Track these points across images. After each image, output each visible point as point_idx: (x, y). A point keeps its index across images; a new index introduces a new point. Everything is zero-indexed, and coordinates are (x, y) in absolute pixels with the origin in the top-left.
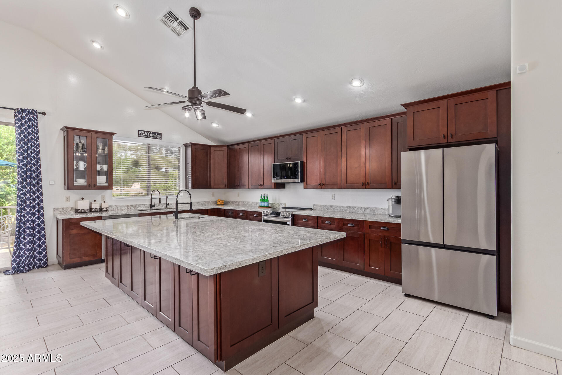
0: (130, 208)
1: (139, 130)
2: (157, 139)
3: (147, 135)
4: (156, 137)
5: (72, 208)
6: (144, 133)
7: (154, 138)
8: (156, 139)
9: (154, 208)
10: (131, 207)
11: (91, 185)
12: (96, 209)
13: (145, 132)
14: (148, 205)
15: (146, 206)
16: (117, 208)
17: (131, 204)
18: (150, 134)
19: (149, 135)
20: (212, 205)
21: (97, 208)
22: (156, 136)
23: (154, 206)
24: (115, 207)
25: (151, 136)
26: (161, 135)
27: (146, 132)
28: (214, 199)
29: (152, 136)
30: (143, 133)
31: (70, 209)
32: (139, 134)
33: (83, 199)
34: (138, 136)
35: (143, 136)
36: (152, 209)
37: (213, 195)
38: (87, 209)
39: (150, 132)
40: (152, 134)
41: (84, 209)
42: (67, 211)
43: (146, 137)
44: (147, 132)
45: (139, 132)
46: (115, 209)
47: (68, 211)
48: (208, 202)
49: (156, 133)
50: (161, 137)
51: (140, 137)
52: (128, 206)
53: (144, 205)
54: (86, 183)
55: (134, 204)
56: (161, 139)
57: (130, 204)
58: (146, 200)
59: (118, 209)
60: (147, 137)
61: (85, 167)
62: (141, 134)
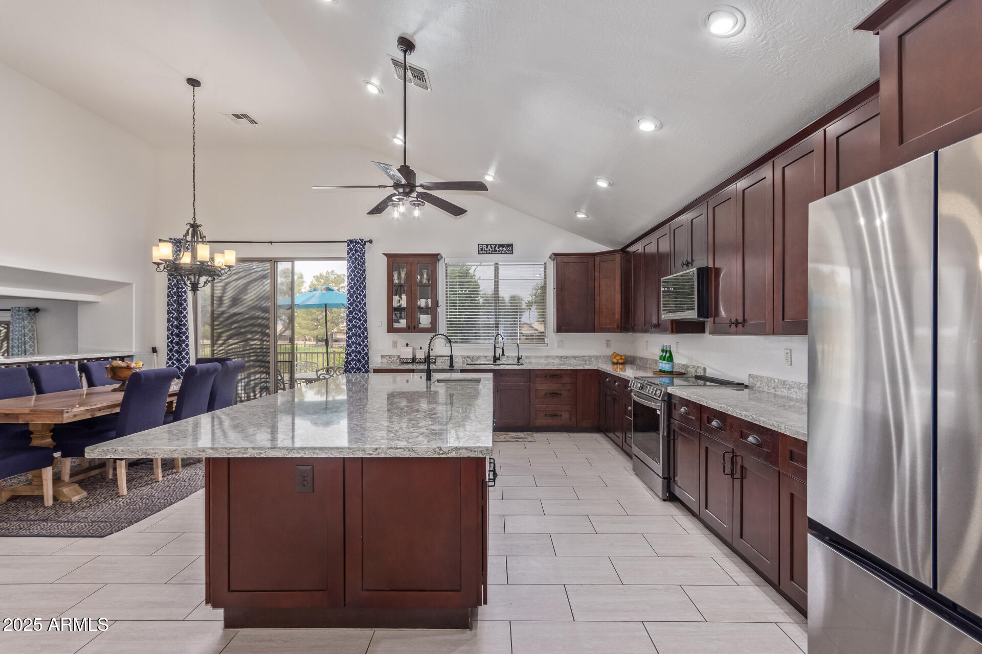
1: (479, 245)
2: (507, 253)
3: (491, 250)
4: (505, 251)
5: (399, 357)
6: (487, 248)
7: (501, 253)
8: (505, 253)
9: (498, 362)
10: (467, 359)
11: (410, 326)
12: (421, 358)
13: (487, 245)
15: (488, 358)
18: (495, 248)
19: (493, 250)
20: (604, 363)
21: (423, 357)
22: (505, 249)
23: (499, 359)
25: (496, 251)
26: (512, 248)
27: (489, 246)
28: (609, 352)
29: (498, 251)
30: (485, 248)
31: (396, 358)
32: (480, 250)
33: (406, 345)
34: (479, 253)
35: (485, 252)
36: (495, 363)
37: (608, 344)
38: (410, 359)
39: (496, 245)
40: (498, 247)
43: (490, 254)
44: (491, 245)
45: (480, 248)
47: (394, 360)
48: (596, 357)
49: (504, 245)
50: (512, 250)
51: (481, 254)
54: (406, 324)
56: (512, 253)
57: (466, 354)
60: (492, 254)
62: (482, 249)
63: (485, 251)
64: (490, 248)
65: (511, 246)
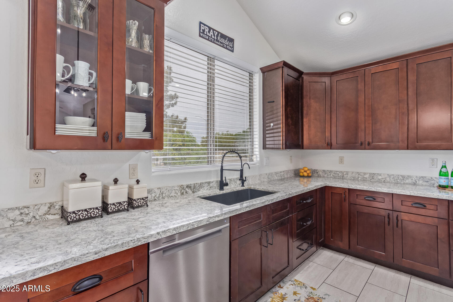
0: (186, 192)
1: (201, 23)
2: (228, 49)
3: (213, 37)
4: (227, 45)
5: (51, 206)
6: (209, 32)
7: (223, 47)
8: (226, 48)
10: (187, 189)
11: (110, 133)
12: (120, 203)
13: (210, 28)
14: (214, 183)
15: (211, 185)
16: (162, 194)
17: (189, 183)
18: (217, 36)
19: (215, 38)
21: (121, 200)
22: (226, 42)
23: (227, 185)
24: (158, 192)
25: (218, 41)
26: (233, 44)
27: (212, 30)
28: (292, 167)
29: (220, 42)
30: (207, 31)
31: (44, 209)
32: (201, 31)
33: (83, 177)
34: (200, 36)
35: (207, 37)
38: (97, 208)
39: (219, 33)
40: (221, 37)
41: (86, 210)
42: (34, 217)
43: (211, 41)
45: (202, 28)
46: (157, 196)
47: (38, 217)
49: (226, 36)
50: (233, 47)
52: (182, 187)
53: (209, 183)
54: (95, 128)
55: (191, 182)
56: (233, 51)
58: (209, 172)
59: (164, 195)
60: (214, 43)
61: (91, 82)
62: (204, 31)
63: (206, 35)
64: (212, 34)
65: (231, 40)
